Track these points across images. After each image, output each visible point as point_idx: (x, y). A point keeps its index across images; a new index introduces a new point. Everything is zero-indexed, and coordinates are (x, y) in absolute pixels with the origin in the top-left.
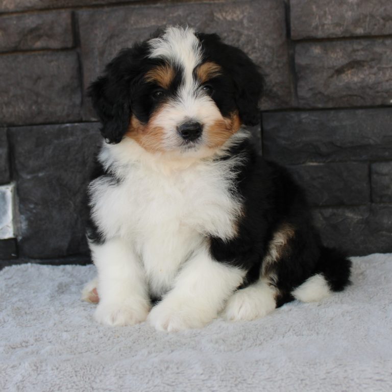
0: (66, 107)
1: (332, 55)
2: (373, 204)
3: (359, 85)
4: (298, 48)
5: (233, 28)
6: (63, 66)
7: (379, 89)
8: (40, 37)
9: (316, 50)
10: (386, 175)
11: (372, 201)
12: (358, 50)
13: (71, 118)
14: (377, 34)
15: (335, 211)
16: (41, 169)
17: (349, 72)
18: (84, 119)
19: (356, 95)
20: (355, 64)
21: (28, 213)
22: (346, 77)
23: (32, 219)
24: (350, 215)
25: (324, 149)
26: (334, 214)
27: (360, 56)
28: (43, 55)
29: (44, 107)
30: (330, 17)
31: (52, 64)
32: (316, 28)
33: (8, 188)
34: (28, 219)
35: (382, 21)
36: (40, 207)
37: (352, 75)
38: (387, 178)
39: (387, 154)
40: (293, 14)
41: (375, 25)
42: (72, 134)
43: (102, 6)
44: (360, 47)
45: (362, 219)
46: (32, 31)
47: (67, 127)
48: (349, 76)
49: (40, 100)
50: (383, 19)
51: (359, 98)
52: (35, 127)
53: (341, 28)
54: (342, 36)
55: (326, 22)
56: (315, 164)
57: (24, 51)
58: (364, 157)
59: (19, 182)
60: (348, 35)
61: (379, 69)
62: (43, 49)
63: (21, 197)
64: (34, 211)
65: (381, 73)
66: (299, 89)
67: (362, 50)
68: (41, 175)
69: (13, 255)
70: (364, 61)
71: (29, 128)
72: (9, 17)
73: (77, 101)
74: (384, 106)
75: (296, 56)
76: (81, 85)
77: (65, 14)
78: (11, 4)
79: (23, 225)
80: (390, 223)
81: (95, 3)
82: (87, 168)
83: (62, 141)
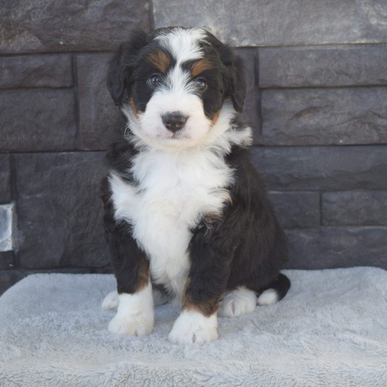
0: (63, 138)
1: (293, 102)
2: (323, 228)
3: (314, 127)
4: (264, 94)
6: (61, 103)
7: (331, 131)
8: (42, 76)
9: (280, 97)
10: (334, 202)
11: (322, 224)
12: (314, 98)
13: (66, 148)
14: (331, 85)
16: (39, 191)
17: (306, 116)
19: (311, 136)
20: (312, 110)
21: (26, 229)
22: (304, 120)
23: (29, 234)
24: (303, 235)
25: (283, 180)
27: (316, 102)
28: (44, 92)
29: (43, 137)
30: (292, 70)
31: (52, 100)
32: (281, 78)
33: (9, 207)
34: (25, 234)
35: (335, 75)
36: (37, 224)
37: (308, 118)
38: (335, 205)
40: (262, 66)
41: (330, 77)
42: (68, 161)
43: (97, 52)
44: (316, 96)
45: (314, 239)
46: (35, 71)
47: (63, 155)
48: (306, 119)
49: (40, 131)
50: (337, 73)
51: (314, 138)
52: (35, 154)
53: (302, 80)
54: (300, 86)
55: (289, 74)
56: (275, 192)
57: (27, 88)
58: (317, 187)
60: (307, 85)
61: (332, 115)
62: (44, 87)
63: (20, 216)
64: (32, 227)
65: (333, 117)
66: (263, 129)
67: (319, 98)
68: (38, 196)
69: (11, 265)
70: (319, 107)
71: (29, 155)
72: (16, 58)
73: (73, 133)
74: (334, 145)
75: (263, 101)
76: (77, 119)
77: (65, 58)
78: (17, 46)
79: (20, 239)
80: (336, 243)
81: (92, 49)
82: (81, 192)
83: (59, 167)
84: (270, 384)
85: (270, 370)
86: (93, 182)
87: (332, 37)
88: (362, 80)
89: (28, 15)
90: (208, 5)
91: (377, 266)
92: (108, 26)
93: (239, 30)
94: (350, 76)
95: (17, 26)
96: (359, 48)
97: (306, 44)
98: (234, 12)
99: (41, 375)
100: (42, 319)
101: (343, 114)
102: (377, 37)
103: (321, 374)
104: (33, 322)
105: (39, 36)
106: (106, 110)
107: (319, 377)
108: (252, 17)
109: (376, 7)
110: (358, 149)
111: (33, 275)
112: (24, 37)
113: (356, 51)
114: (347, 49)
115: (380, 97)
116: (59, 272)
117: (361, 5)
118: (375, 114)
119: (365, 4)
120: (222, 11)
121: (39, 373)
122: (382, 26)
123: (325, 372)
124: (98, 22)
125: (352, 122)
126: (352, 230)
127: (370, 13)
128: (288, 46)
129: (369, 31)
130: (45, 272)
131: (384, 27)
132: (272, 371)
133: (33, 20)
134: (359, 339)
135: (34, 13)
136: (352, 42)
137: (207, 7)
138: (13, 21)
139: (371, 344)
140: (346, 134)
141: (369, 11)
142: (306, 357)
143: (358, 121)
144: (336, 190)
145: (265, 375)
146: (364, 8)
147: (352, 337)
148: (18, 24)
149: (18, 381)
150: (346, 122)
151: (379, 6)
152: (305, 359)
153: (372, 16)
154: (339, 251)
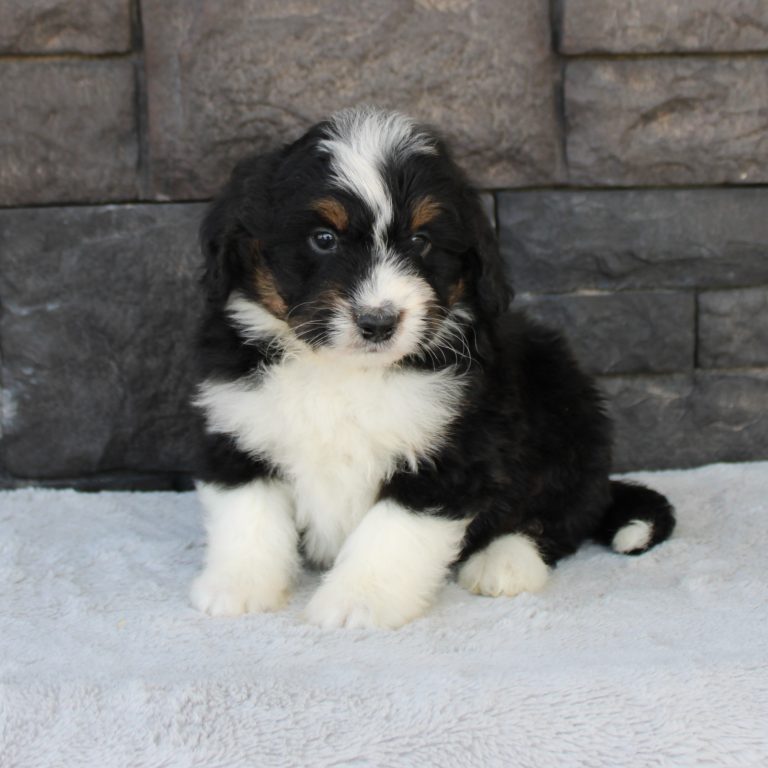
0: (107, 172)
1: (636, 87)
2: (699, 372)
3: (684, 144)
4: (572, 69)
5: (451, 27)
6: (106, 88)
7: (722, 153)
8: (58, 28)
9: (605, 75)
10: (726, 315)
11: (697, 365)
12: (683, 79)
13: (115, 195)
14: (724, 48)
15: (628, 383)
16: (52, 295)
17: (666, 118)
18: (141, 197)
19: (678, 164)
20: (678, 105)
21: (20, 384)
22: (660, 128)
23: (27, 397)
24: (656, 391)
25: (614, 265)
26: (627, 390)
27: (688, 89)
28: (63, 65)
29: (60, 170)
30: (637, 13)
31: (82, 83)
32: (612, 33)
34: (19, 398)
35: (733, 26)
36: (45, 373)
37: (671, 124)
38: (728, 321)
39: (731, 275)
41: (722, 32)
42: (119, 226)
44: (687, 73)
45: (680, 399)
46: (44, 16)
47: (109, 212)
48: (666, 126)
49: (52, 156)
50: (737, 21)
51: (683, 169)
52: (42, 211)
53: (659, 36)
54: (657, 50)
55: (630, 23)
56: (593, 293)
57: (21, 55)
58: (690, 281)
59: (3, 322)
60: (668, 49)
61: (724, 115)
62: (62, 53)
64: (33, 381)
66: (569, 149)
67: (695, 77)
68: (51, 307)
70: (695, 100)
71: (30, 211)
73: (130, 159)
74: (728, 185)
75: (568, 86)
80: (731, 406)
82: (151, 296)
83: (98, 239)
86: (180, 274)
94: (766, 30)
101: (748, 113)
106: (210, 106)
140: (754, 160)
144: (727, 287)
150: (756, 132)
154: (737, 423)
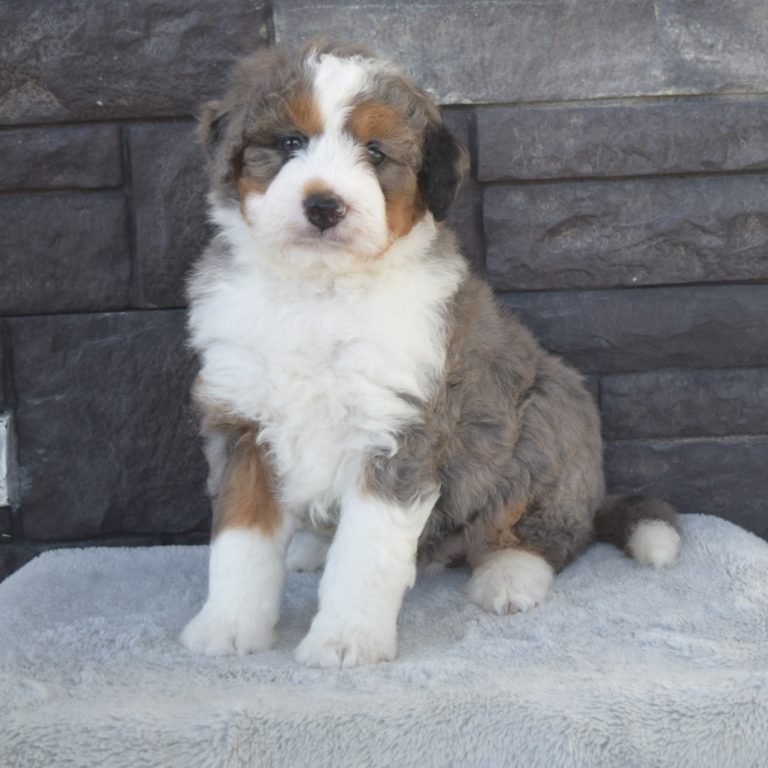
0: (104, 285)
1: (543, 207)
3: (584, 253)
4: (488, 194)
6: (98, 217)
7: (616, 260)
8: (62, 167)
9: (518, 198)
10: (625, 395)
12: (583, 199)
13: (112, 303)
14: (613, 174)
16: (60, 388)
17: (568, 233)
19: (579, 270)
20: (579, 221)
21: (34, 463)
22: (564, 241)
23: (41, 472)
27: (586, 207)
28: (67, 197)
29: (66, 284)
30: (540, 147)
31: (82, 212)
32: (519, 163)
34: (33, 474)
35: (621, 154)
36: (55, 452)
37: (573, 237)
38: (626, 400)
41: (612, 160)
42: (115, 330)
43: (169, 119)
44: (586, 195)
46: (49, 157)
47: (107, 318)
48: (568, 239)
49: (59, 272)
50: (623, 151)
51: (584, 274)
52: (50, 318)
53: (558, 165)
54: (556, 177)
55: (534, 155)
57: (33, 191)
59: (19, 411)
60: (568, 175)
61: (616, 229)
62: (67, 188)
63: (21, 440)
64: (45, 460)
65: (619, 235)
66: (489, 259)
67: (591, 198)
68: (58, 398)
69: (5, 535)
70: (592, 216)
71: (40, 319)
72: (10, 133)
73: (124, 275)
74: (622, 287)
75: (486, 207)
76: (131, 248)
77: (107, 132)
78: (14, 111)
79: (23, 484)
80: (631, 471)
81: (159, 114)
82: (141, 387)
83: (97, 341)
84: (522, 729)
85: (522, 703)
86: (164, 369)
87: (612, 85)
88: (670, 164)
89: (34, 52)
90: (378, 27)
91: (707, 512)
92: (190, 69)
93: (439, 73)
94: (649, 158)
95: (13, 73)
96: (662, 104)
97: (565, 98)
98: (429, 40)
99: (92, 734)
100: (78, 629)
101: (635, 227)
102: (695, 84)
103: (615, 704)
104: (62, 635)
105: (55, 91)
106: (188, 229)
107: (612, 710)
108: (463, 50)
109: (692, 27)
110: (666, 292)
111: (51, 552)
112: (26, 92)
113: (658, 110)
114: (640, 106)
115: (705, 195)
116: (102, 545)
117: (665, 24)
118: (696, 226)
119: (672, 23)
120: (406, 39)
121: (88, 731)
122: (705, 62)
123: (622, 699)
124: (171, 63)
125: (655, 243)
126: (660, 445)
127: (682, 39)
128: (531, 103)
129: (680, 72)
130: (75, 547)
131: (708, 64)
132: (524, 705)
133: (44, 59)
134: (679, 640)
135: (45, 47)
136: (650, 94)
137: (378, 32)
138: (6, 63)
139: (701, 648)
140: (643, 266)
141: (679, 35)
142: (585, 676)
143: (665, 241)
144: (625, 371)
145: (512, 714)
146: (671, 29)
147: (665, 637)
148: (15, 68)
149: (49, 746)
150: (643, 242)
151: (699, 26)
152: (585, 680)
153: (686, 44)
154: (637, 486)
